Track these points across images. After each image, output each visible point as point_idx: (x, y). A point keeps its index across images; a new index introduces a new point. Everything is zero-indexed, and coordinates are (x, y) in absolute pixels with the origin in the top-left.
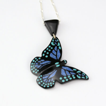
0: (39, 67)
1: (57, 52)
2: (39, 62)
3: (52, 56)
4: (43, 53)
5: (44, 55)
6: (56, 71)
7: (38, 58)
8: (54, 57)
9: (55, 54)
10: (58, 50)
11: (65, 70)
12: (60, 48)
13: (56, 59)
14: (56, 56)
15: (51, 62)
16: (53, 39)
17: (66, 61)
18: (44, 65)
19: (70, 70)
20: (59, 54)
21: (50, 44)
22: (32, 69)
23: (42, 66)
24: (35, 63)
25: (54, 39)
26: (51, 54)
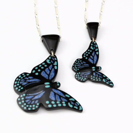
0: (25, 84)
1: (50, 71)
2: (26, 78)
3: (43, 74)
4: (34, 69)
5: (34, 71)
6: (44, 93)
7: (26, 74)
8: (46, 76)
9: (48, 72)
10: (53, 70)
11: (55, 94)
12: (56, 67)
13: (47, 78)
14: (49, 75)
15: (40, 80)
16: (50, 56)
17: (59, 83)
18: (31, 83)
19: (62, 95)
20: (52, 74)
21: (45, 62)
22: (15, 86)
23: (28, 84)
24: (21, 79)
25: (52, 57)
26: (43, 72)
